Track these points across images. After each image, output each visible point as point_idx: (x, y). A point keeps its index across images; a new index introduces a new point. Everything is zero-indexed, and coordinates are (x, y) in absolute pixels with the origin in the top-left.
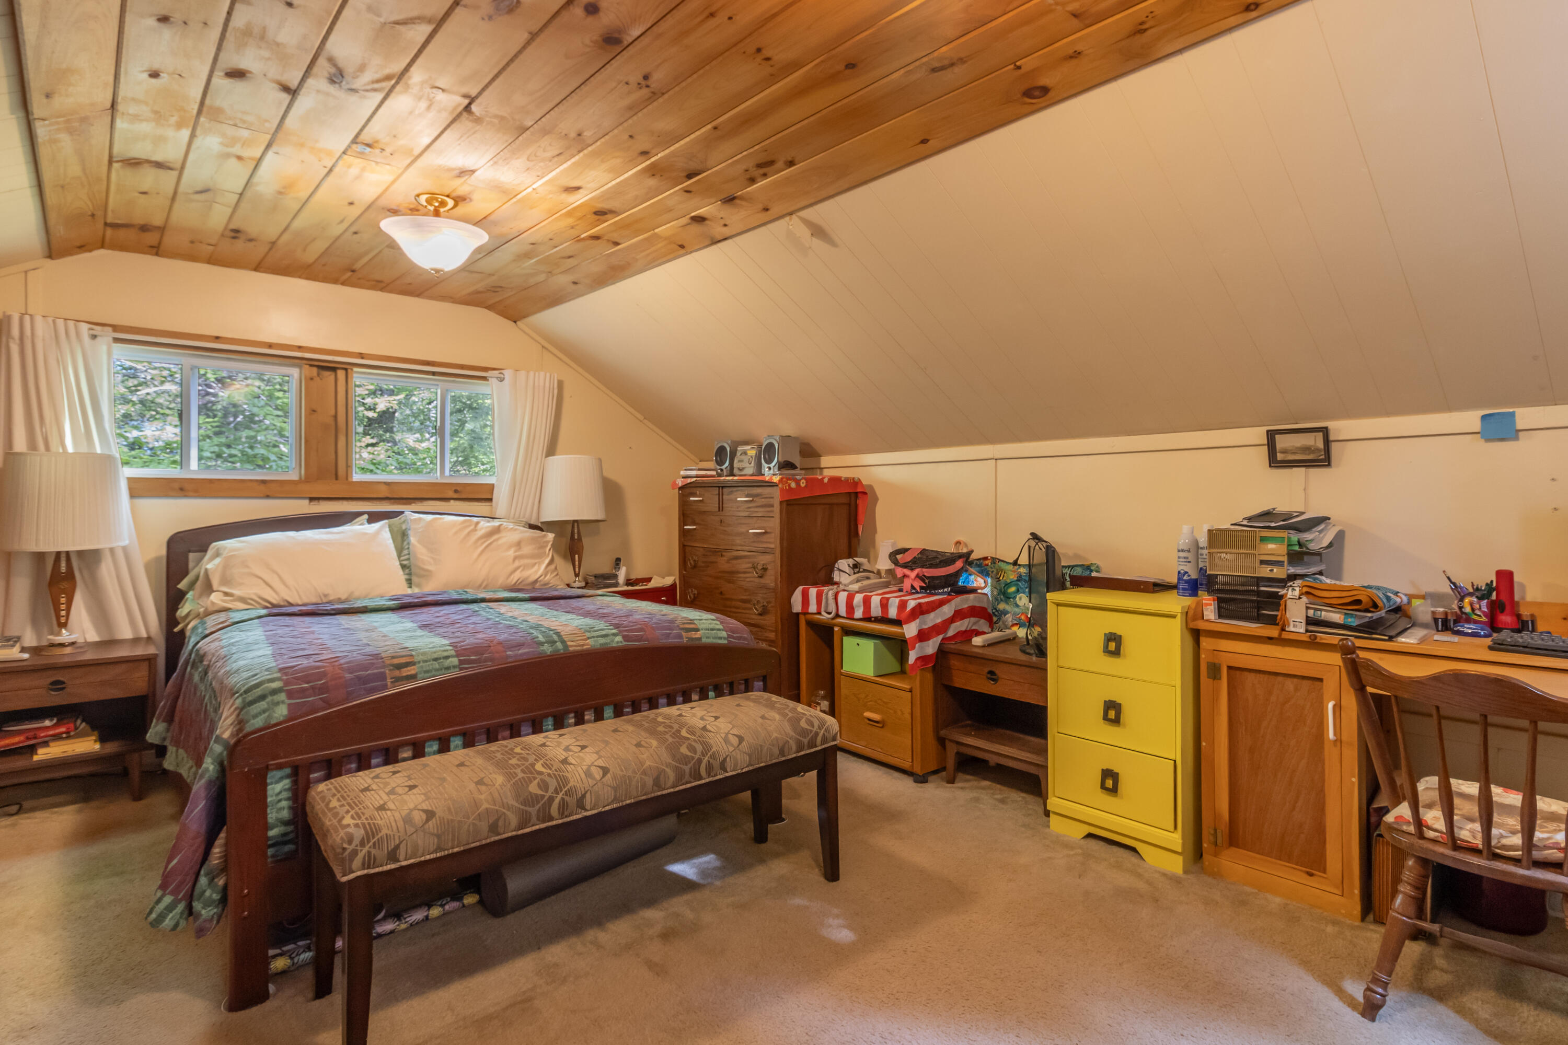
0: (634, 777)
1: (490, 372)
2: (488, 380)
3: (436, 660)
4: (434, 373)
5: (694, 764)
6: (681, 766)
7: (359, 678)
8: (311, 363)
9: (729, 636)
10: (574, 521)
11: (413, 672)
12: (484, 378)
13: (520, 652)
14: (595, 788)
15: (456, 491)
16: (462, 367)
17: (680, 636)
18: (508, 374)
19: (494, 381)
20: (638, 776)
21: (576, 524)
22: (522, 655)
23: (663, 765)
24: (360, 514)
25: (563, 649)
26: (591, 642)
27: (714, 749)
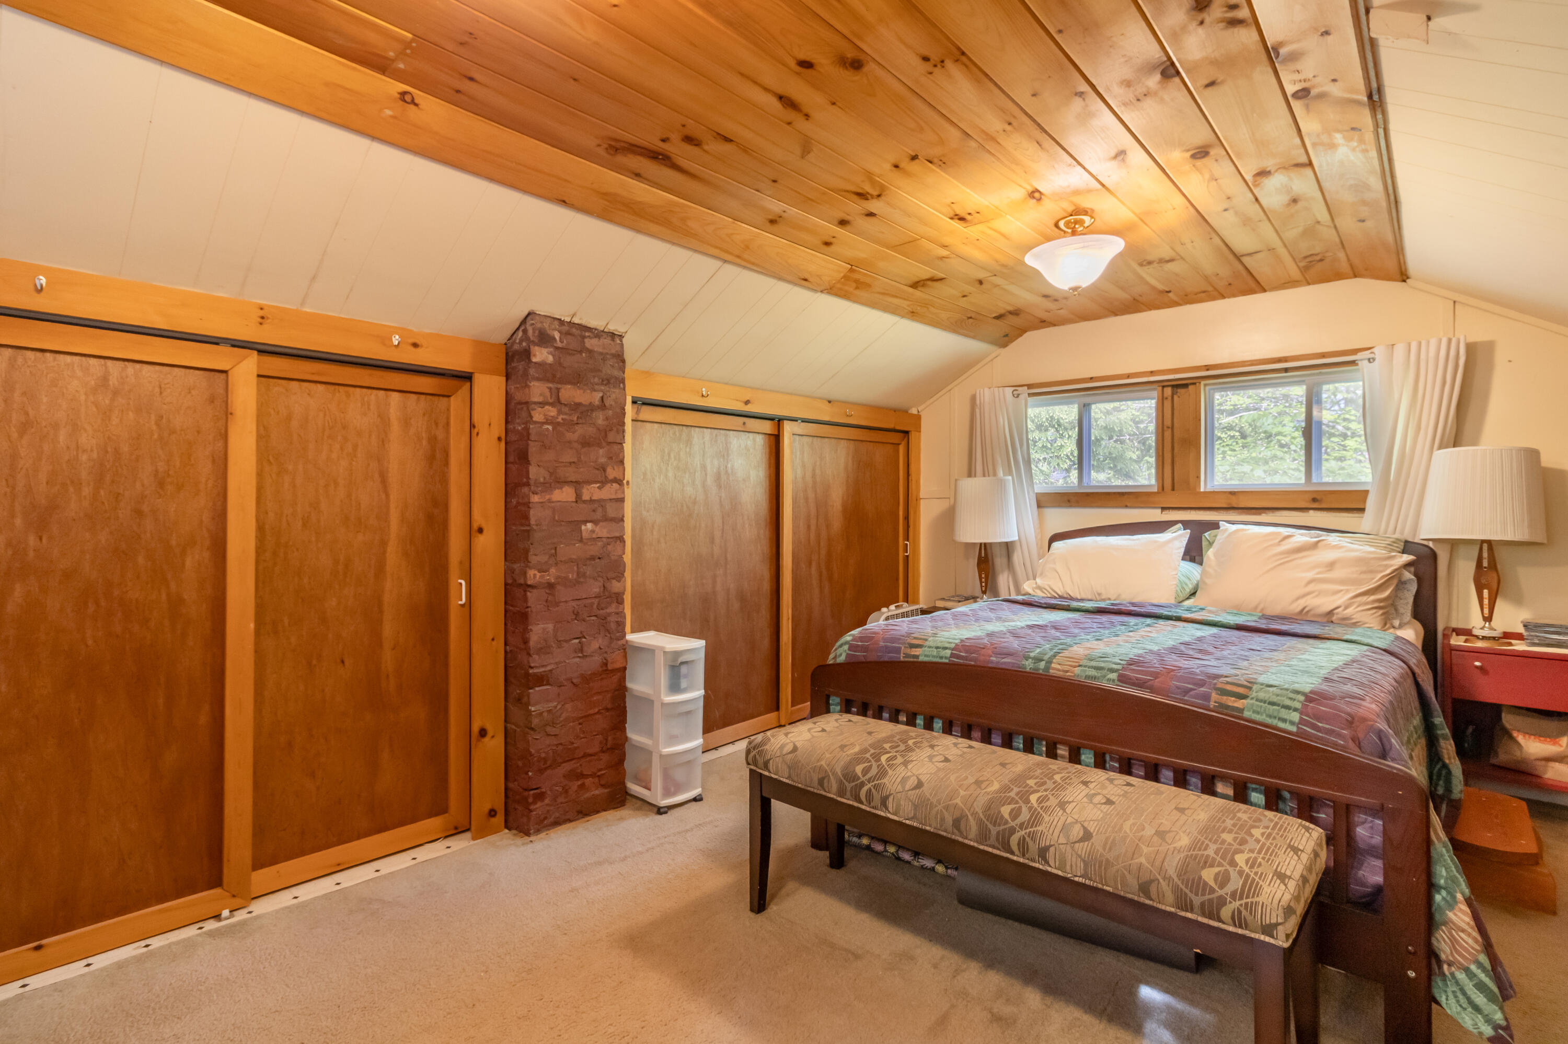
0: (936, 806)
1: (1359, 354)
2: (1357, 365)
3: (937, 648)
4: (1286, 370)
5: (1004, 830)
6: (988, 824)
7: (886, 647)
8: (1163, 385)
9: (1302, 721)
10: (1483, 542)
11: (917, 653)
12: (1353, 363)
13: (1003, 660)
14: (899, 795)
15: (1314, 500)
16: (1323, 355)
17: (1207, 697)
18: (1379, 352)
19: (1364, 364)
20: (940, 807)
21: (1485, 546)
22: (1005, 663)
23: (969, 810)
24: (1175, 522)
25: (1043, 670)
26: (1077, 670)
27: (1040, 828)
